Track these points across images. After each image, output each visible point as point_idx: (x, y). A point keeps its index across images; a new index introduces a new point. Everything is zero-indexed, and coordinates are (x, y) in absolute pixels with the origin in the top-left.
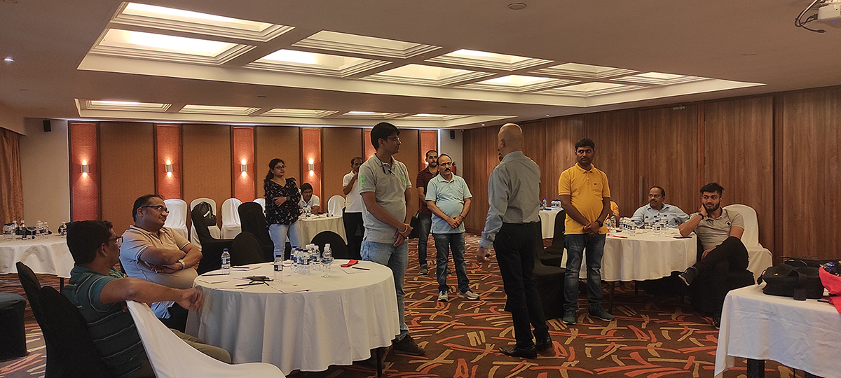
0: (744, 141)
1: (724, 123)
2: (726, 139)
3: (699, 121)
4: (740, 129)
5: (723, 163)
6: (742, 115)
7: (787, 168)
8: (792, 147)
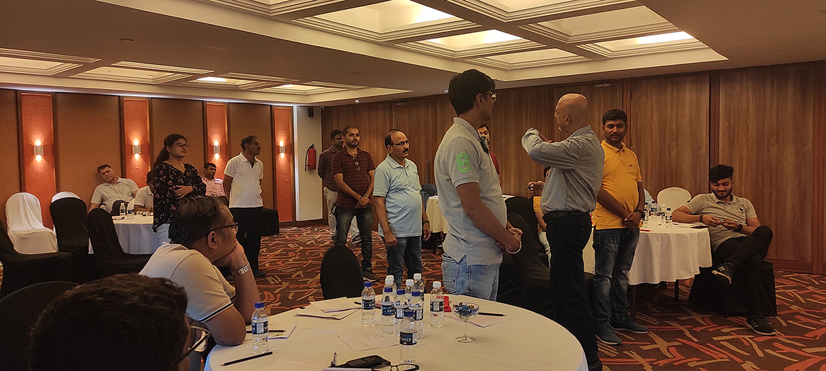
0: (677, 122)
1: (654, 102)
2: (656, 118)
3: (625, 100)
4: (672, 109)
5: (652, 144)
6: (675, 94)
7: (723, 149)
8: (729, 128)
